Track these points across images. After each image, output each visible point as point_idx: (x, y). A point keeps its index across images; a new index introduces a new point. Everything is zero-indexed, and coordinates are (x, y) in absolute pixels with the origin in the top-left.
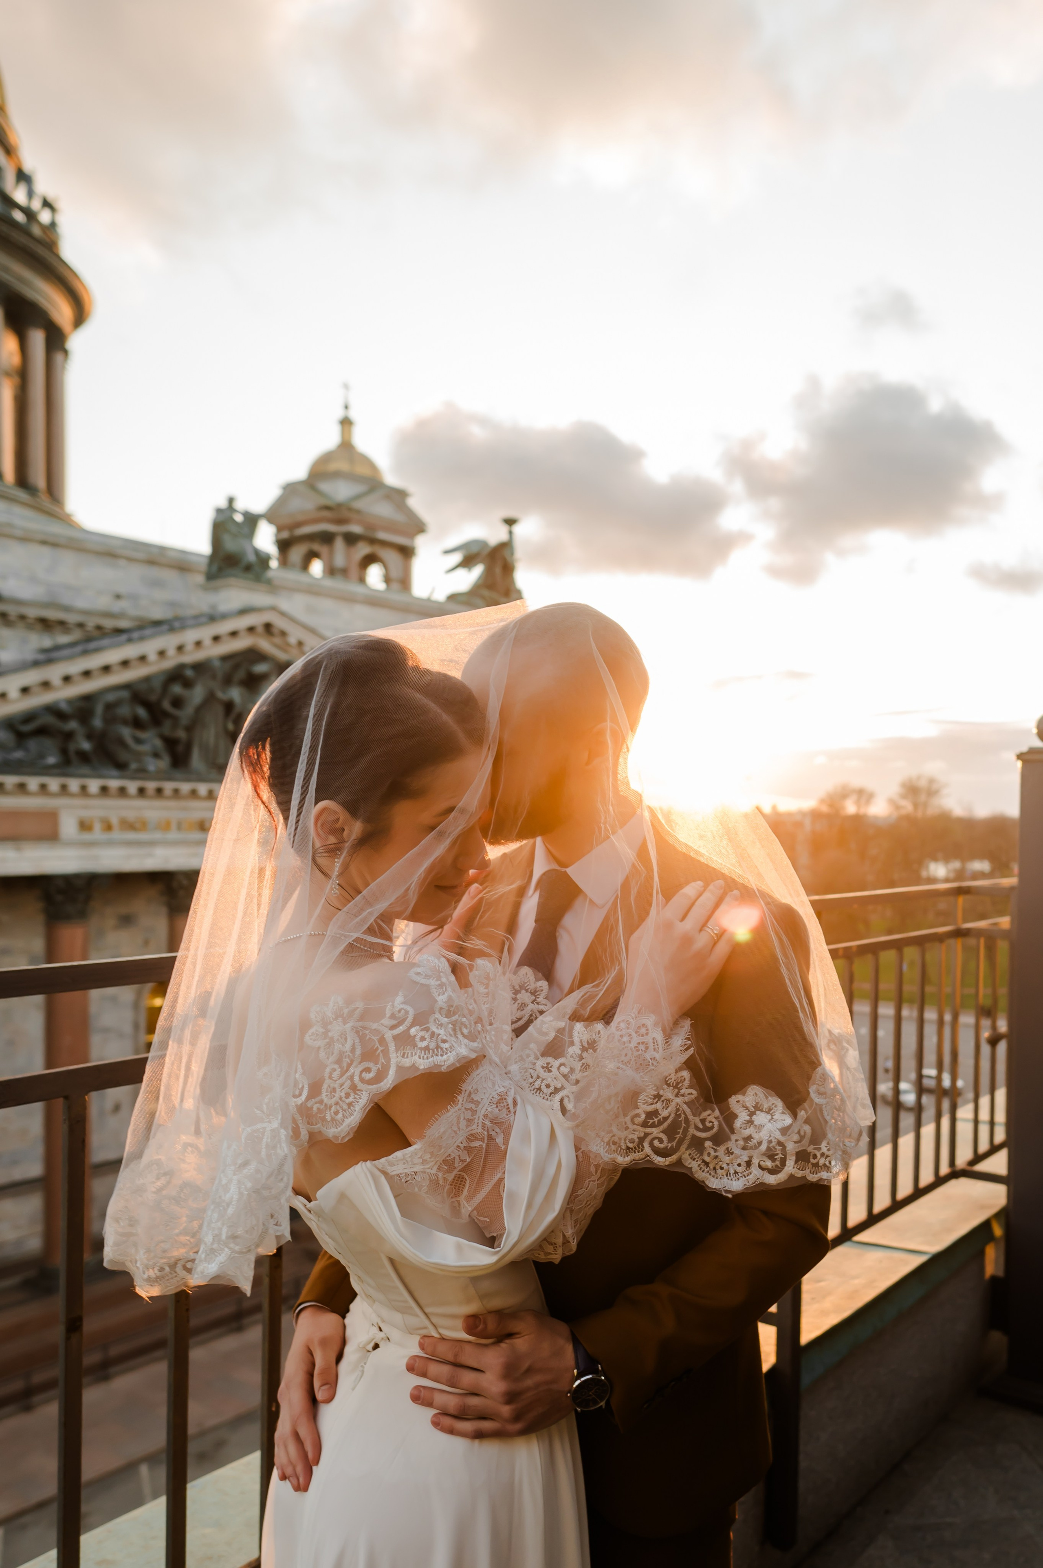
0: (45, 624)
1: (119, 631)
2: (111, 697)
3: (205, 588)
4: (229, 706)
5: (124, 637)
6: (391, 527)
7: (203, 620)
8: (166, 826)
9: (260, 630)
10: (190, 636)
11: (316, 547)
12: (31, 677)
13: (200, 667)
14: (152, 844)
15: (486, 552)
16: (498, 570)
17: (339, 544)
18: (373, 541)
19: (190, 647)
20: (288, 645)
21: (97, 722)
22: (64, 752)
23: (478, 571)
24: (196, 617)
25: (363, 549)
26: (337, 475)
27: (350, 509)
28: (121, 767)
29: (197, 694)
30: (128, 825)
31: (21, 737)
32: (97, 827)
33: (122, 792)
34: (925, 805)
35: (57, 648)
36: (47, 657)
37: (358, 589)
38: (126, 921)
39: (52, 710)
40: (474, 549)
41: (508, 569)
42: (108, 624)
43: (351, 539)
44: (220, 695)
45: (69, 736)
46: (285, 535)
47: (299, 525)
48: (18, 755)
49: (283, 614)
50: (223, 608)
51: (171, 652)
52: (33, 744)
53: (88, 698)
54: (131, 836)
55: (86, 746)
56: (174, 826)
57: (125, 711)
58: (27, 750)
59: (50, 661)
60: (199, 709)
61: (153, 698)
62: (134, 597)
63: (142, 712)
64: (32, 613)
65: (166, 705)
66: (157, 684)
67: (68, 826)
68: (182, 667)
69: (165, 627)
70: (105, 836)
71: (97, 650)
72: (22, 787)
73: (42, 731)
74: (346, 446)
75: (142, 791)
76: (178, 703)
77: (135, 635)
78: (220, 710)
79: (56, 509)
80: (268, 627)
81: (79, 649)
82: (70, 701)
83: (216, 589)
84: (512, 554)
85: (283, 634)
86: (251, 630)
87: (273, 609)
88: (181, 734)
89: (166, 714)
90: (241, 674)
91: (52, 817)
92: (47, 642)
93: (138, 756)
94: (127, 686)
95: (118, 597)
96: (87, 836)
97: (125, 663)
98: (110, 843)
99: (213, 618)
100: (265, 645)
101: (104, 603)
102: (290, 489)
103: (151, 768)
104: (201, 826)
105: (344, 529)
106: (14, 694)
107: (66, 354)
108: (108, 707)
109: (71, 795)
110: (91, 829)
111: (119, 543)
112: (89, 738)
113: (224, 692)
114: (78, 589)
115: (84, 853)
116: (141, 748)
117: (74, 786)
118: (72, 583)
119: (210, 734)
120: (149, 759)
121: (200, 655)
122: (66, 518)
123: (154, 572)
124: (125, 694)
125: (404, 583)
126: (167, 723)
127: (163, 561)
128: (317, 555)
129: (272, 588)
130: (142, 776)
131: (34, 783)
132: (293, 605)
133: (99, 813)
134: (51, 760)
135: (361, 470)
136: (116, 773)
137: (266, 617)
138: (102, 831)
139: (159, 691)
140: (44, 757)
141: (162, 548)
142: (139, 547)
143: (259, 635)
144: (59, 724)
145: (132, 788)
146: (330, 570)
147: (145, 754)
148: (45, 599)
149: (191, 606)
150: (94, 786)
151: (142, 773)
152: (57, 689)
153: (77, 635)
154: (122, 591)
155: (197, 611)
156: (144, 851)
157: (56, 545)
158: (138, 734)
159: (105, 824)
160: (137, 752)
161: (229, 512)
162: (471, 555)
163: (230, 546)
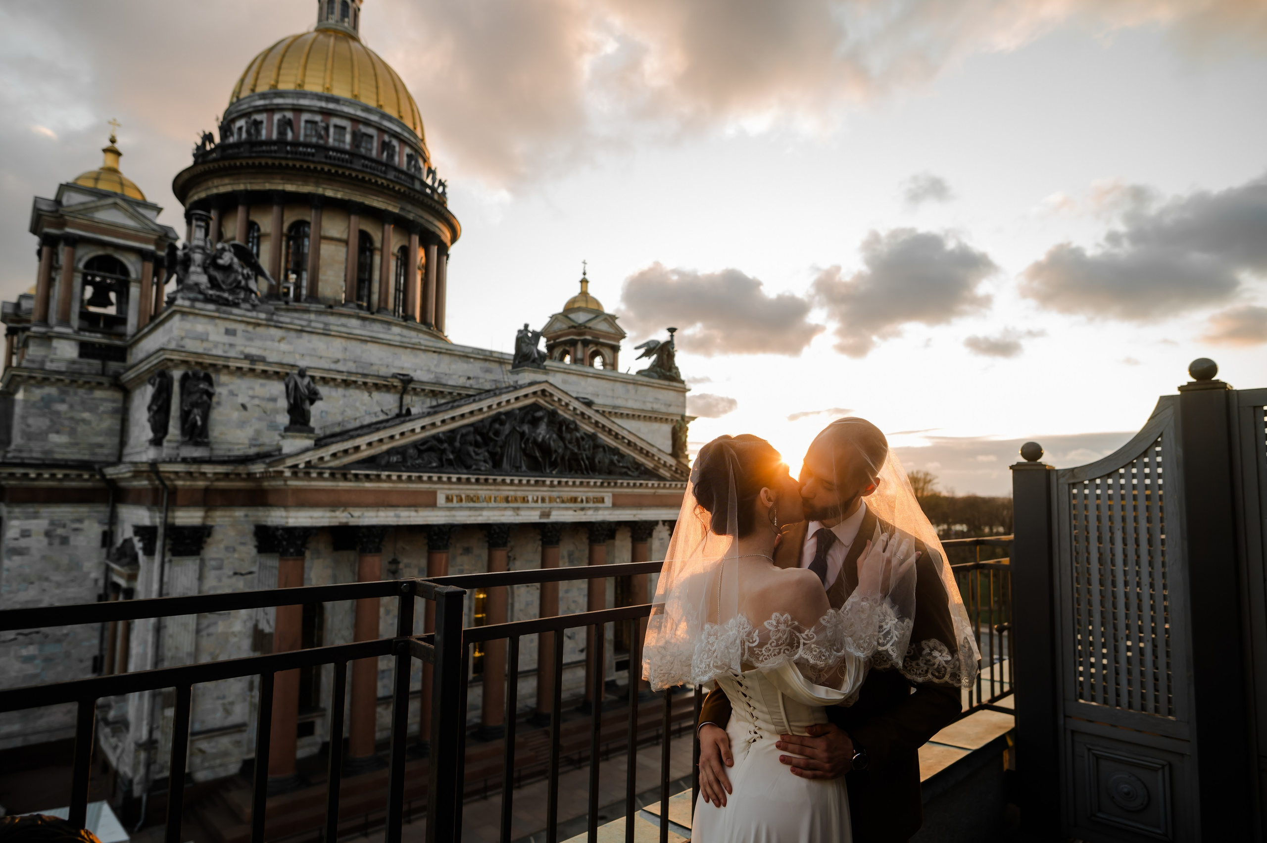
0: (434, 394)
1: (469, 396)
2: (464, 431)
3: (511, 372)
4: (523, 434)
5: (472, 399)
6: (607, 335)
7: (511, 389)
8: (489, 499)
9: (539, 393)
10: (504, 398)
11: (568, 348)
12: (427, 421)
13: (508, 414)
14: (482, 509)
15: (657, 348)
16: (665, 357)
17: (579, 346)
18: (597, 344)
19: (504, 404)
20: (554, 401)
21: (457, 444)
22: (441, 460)
23: (654, 357)
24: (507, 388)
25: (592, 348)
26: (579, 309)
27: (586, 327)
28: (468, 467)
29: (507, 428)
30: (470, 499)
31: (420, 452)
32: (455, 499)
33: (468, 481)
34: (923, 490)
35: (438, 405)
36: (434, 411)
37: (590, 370)
38: (467, 551)
39: (435, 437)
40: (652, 346)
41: (671, 356)
42: (464, 392)
43: (586, 343)
44: (518, 428)
45: (444, 451)
46: (552, 342)
47: (558, 337)
48: (419, 461)
49: (551, 384)
50: (520, 383)
51: (494, 406)
52: (426, 456)
53: (453, 431)
54: (471, 504)
55: (451, 457)
56: (493, 499)
57: (471, 438)
58: (423, 460)
59: (436, 413)
60: (507, 436)
61: (485, 431)
62: (477, 378)
63: (479, 438)
64: (428, 388)
65: (491, 435)
66: (487, 423)
67: (441, 499)
68: (500, 414)
69: (492, 393)
70: (458, 505)
71: (459, 406)
72: (420, 478)
73: (431, 449)
74: (584, 294)
75: (477, 481)
76: (497, 433)
77: (477, 398)
78: (518, 436)
79: (440, 334)
80: (543, 391)
81: (450, 405)
82: (444, 433)
83: (517, 373)
84: (673, 348)
85: (551, 395)
86: (535, 393)
87: (547, 382)
88: (499, 450)
89: (491, 440)
90: (529, 417)
91: (434, 494)
92: (434, 403)
93: (477, 462)
94: (472, 425)
95: (469, 378)
96: (450, 505)
97: (472, 413)
98: (461, 508)
99: (516, 388)
100: (542, 401)
101: (462, 381)
102: (554, 318)
103: (483, 468)
104: (507, 500)
105: (582, 338)
106: (418, 430)
107: (448, 256)
108: (463, 436)
109: (444, 483)
110: (452, 501)
111: (470, 350)
112: (453, 452)
113: (520, 427)
114: (450, 375)
115: (448, 513)
116: (478, 457)
117: (445, 477)
118: (448, 372)
119: (513, 450)
120: (482, 463)
121: (509, 408)
122: (444, 339)
123: (487, 365)
124: (471, 429)
125: (614, 365)
126: (491, 444)
127: (491, 358)
128: (568, 353)
129: (546, 371)
130: (478, 472)
131: (425, 476)
132: (556, 379)
133: (457, 492)
134: (434, 464)
135: (592, 306)
136: (465, 471)
137: (543, 387)
138: (457, 502)
139: (488, 427)
140: (431, 463)
141: (491, 352)
142: (480, 352)
143: (538, 397)
144: (438, 445)
145: (473, 479)
146: (575, 361)
147: (480, 460)
148: (434, 381)
149: (505, 382)
150: (454, 478)
151: (478, 471)
152: (439, 427)
153: (448, 398)
154: (471, 375)
155: (507, 385)
156: (478, 513)
157: (440, 353)
158: (476, 450)
159: (459, 498)
160: (476, 460)
161: (525, 332)
162: (650, 349)
163: (525, 349)
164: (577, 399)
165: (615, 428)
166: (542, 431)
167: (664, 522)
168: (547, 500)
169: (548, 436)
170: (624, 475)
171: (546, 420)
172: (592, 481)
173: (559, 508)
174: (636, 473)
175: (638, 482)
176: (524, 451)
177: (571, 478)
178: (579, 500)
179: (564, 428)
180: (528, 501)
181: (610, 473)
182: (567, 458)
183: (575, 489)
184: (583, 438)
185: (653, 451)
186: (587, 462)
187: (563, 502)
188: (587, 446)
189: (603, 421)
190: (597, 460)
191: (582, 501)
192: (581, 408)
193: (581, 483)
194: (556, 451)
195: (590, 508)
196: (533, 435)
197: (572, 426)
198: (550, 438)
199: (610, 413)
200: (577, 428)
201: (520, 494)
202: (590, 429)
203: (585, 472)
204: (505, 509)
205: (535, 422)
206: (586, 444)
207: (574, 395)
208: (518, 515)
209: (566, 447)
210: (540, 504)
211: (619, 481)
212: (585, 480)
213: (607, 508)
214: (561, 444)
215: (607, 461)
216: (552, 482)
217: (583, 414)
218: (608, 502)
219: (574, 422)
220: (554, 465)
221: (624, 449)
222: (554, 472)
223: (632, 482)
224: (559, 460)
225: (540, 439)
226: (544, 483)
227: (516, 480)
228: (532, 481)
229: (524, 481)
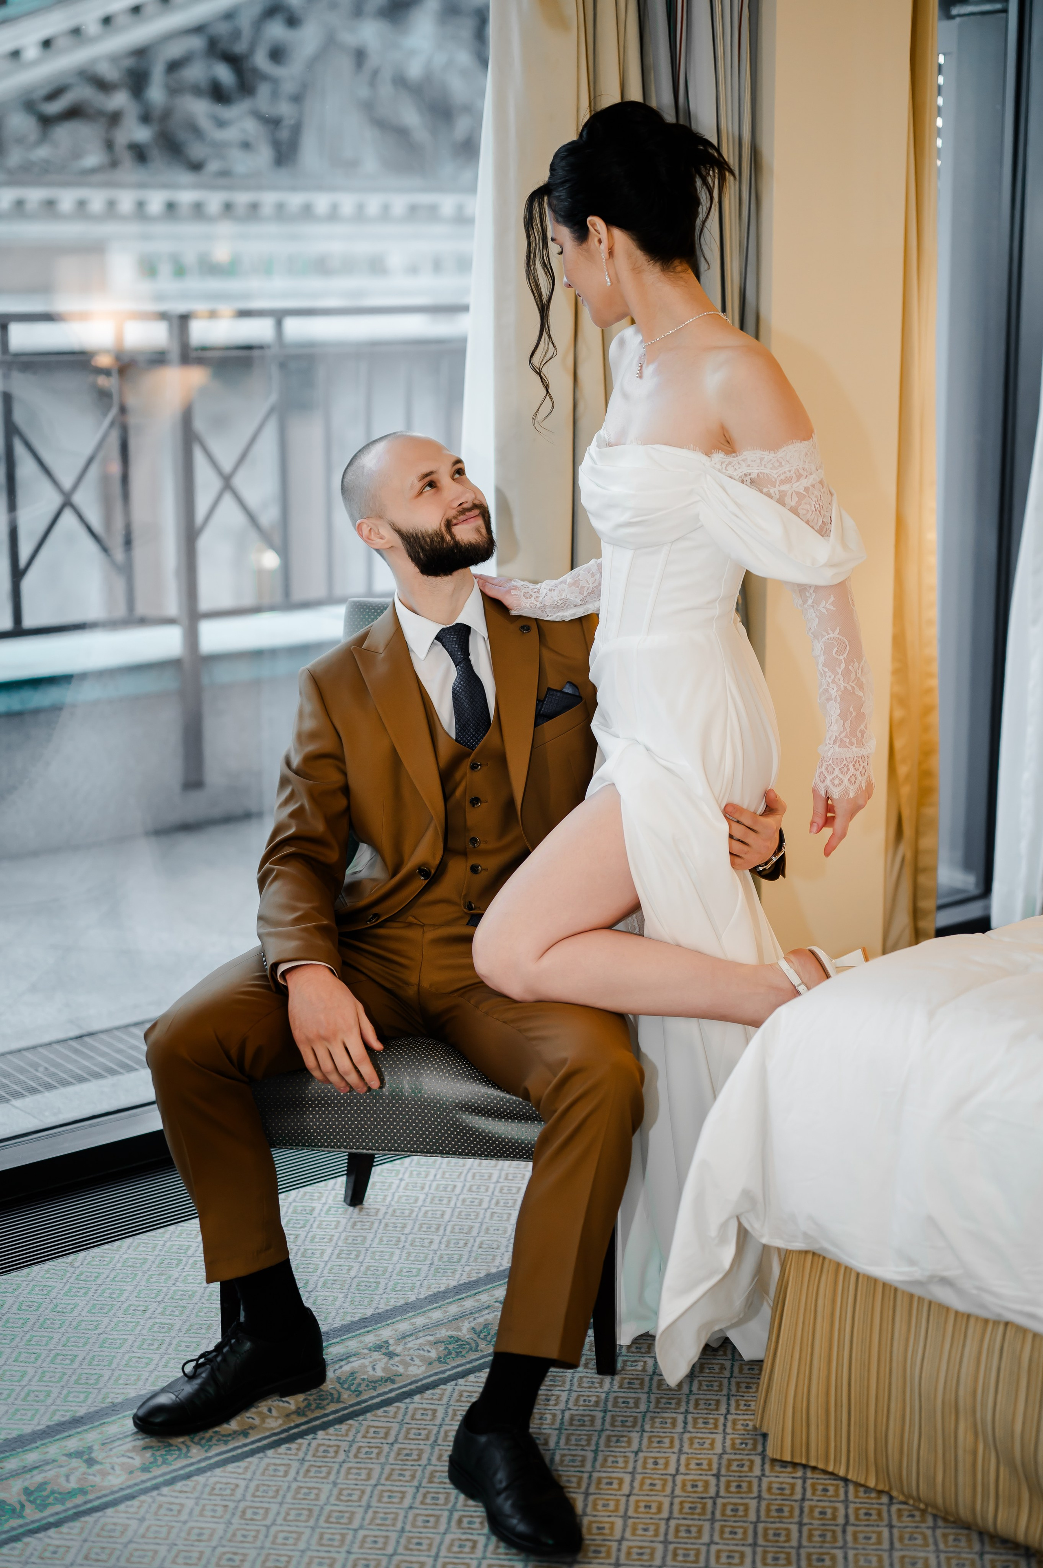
2: (175, 50)
4: (362, 57)
14: (248, 297)
21: (156, 94)
22: (109, 145)
28: (195, 167)
29: (310, 38)
30: (211, 267)
31: (46, 122)
33: (198, 209)
39: (88, 75)
44: (347, 38)
45: (115, 118)
48: (42, 152)
52: (63, 133)
53: (141, 53)
55: (142, 134)
57: (196, 73)
58: (55, 145)
61: (240, 47)
63: (224, 73)
65: (261, 60)
66: (245, 22)
67: (121, 269)
70: (173, 287)
76: (277, 54)
78: (345, 63)
82: (114, 59)
88: (285, 109)
89: (260, 75)
93: (220, 147)
94: (198, 29)
96: (148, 287)
98: (183, 297)
103: (242, 169)
106: (31, 52)
108: (171, 66)
109: (123, 218)
110: (154, 272)
112: (146, 118)
113: (350, 31)
116: (224, 136)
117: (126, 201)
119: (333, 106)
120: (238, 154)
124: (197, 43)
126: (264, 90)
130: (227, 182)
131: (67, 199)
133: (170, 247)
134: (92, 161)
136: (186, 179)
138: (170, 277)
139: (249, 31)
140: (80, 155)
144: (99, 99)
145: (214, 201)
147: (229, 144)
150: (156, 201)
151: (228, 177)
152: (93, 40)
158: (218, 111)
160: (219, 143)
166: (422, 44)
168: (449, 264)
169: (439, 61)
176: (368, 107)
196: (396, 56)
198: (446, 66)
201: (363, 248)
205: (399, 14)
226: (432, 213)
227: (347, 203)
228: (399, 203)
229: (374, 204)
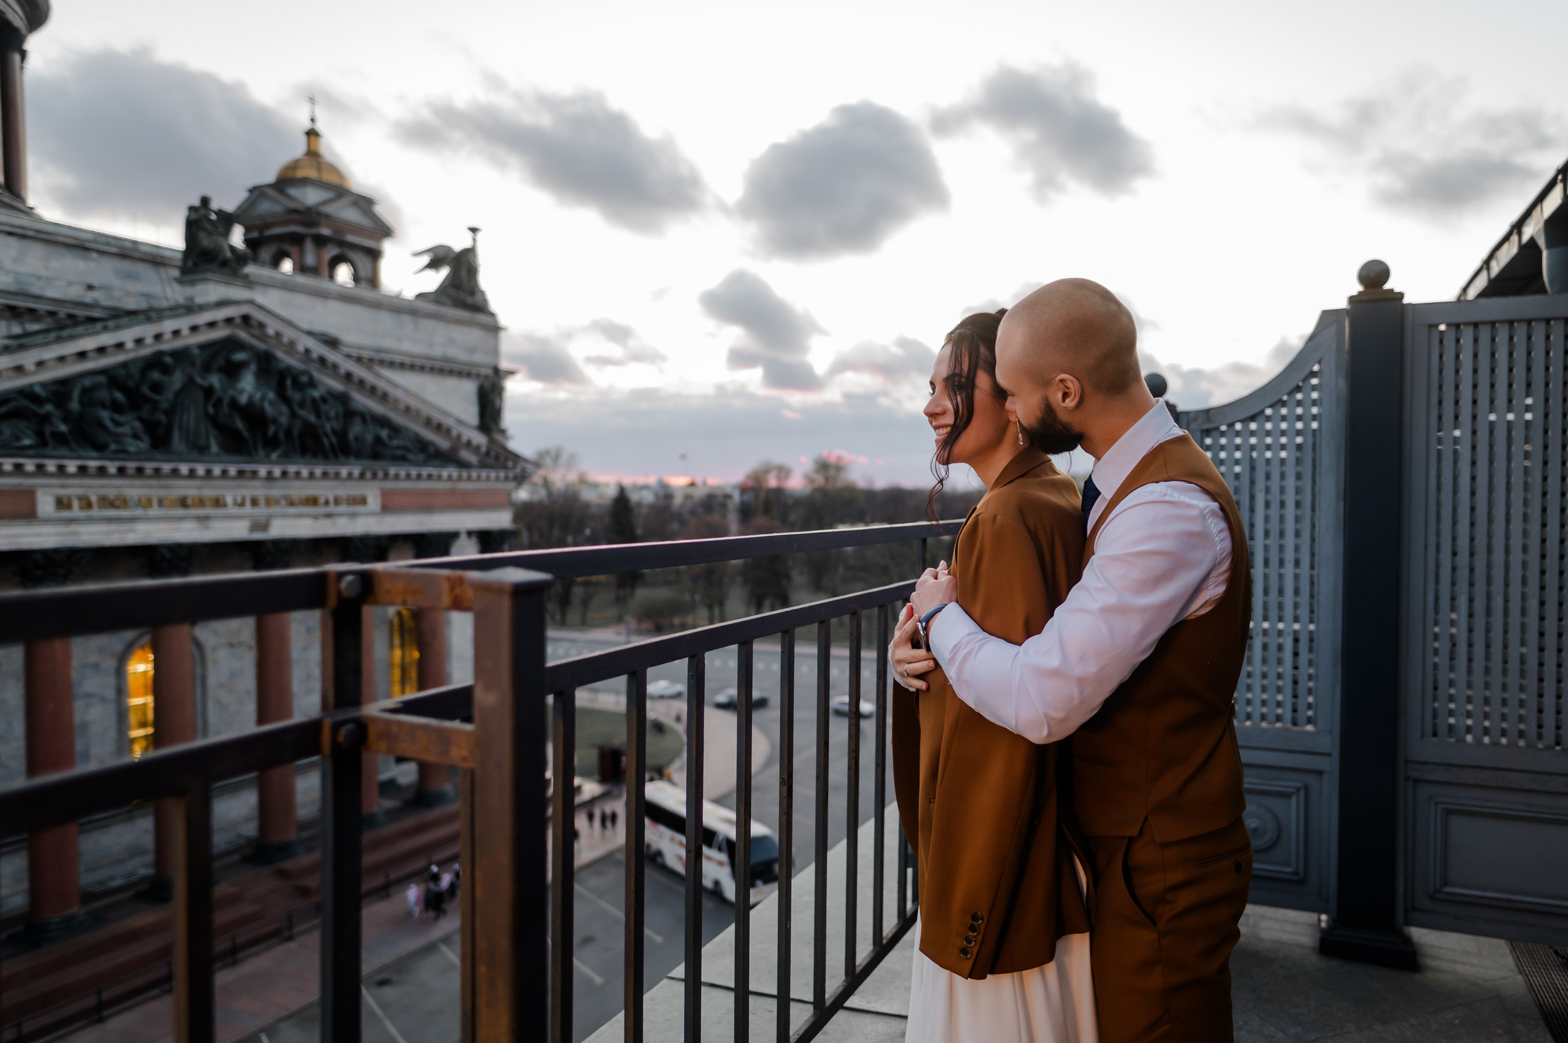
0: (15, 313)
1: (92, 320)
2: (87, 382)
3: (180, 281)
4: (209, 391)
5: (99, 326)
6: (358, 231)
7: (182, 311)
8: (147, 503)
9: (238, 321)
10: (168, 326)
11: (287, 247)
13: (181, 355)
14: (133, 520)
15: (451, 256)
16: (463, 272)
17: (309, 247)
18: (342, 244)
19: (168, 336)
20: (267, 336)
21: (74, 406)
22: (40, 434)
23: (445, 272)
24: (173, 308)
25: (331, 252)
26: (305, 182)
27: (319, 214)
28: (100, 448)
29: (177, 380)
30: (108, 503)
32: (76, 504)
33: (102, 471)
35: (26, 335)
36: (18, 343)
37: (329, 286)
39: (26, 393)
40: (441, 253)
41: (472, 272)
42: (80, 313)
43: (320, 241)
44: (199, 380)
45: (46, 418)
46: (255, 235)
47: (269, 226)
49: (261, 308)
50: (199, 300)
51: (149, 340)
52: (6, 427)
53: (64, 383)
54: (111, 513)
55: (63, 428)
56: (155, 503)
57: (103, 394)
59: (22, 348)
60: (178, 394)
61: (131, 383)
62: (107, 288)
63: (119, 396)
65: (145, 390)
66: (135, 371)
67: (45, 504)
68: (160, 354)
69: (141, 317)
70: (83, 514)
71: (72, 338)
74: (313, 156)
75: (121, 471)
76: (157, 388)
77: (111, 324)
78: (200, 395)
79: (17, 203)
80: (246, 319)
82: (43, 385)
83: (192, 283)
84: (476, 259)
85: (262, 325)
86: (229, 321)
87: (251, 302)
88: (162, 417)
89: (145, 399)
90: (221, 361)
91: (29, 495)
92: (17, 329)
93: (117, 438)
94: (103, 372)
95: (90, 287)
96: (65, 514)
97: (101, 350)
98: (90, 520)
99: (190, 308)
100: (243, 335)
101: (74, 293)
102: (257, 193)
103: (132, 449)
104: (183, 503)
105: (314, 231)
107: (23, 54)
108: (85, 391)
109: (49, 475)
110: (69, 506)
111: (90, 237)
112: (65, 420)
113: (203, 378)
114: (49, 279)
115: (62, 529)
116: (120, 430)
117: (51, 466)
118: (42, 272)
119: (191, 416)
120: (129, 440)
121: (179, 344)
122: (29, 212)
123: (126, 265)
124: (102, 379)
125: (373, 281)
126: (147, 407)
127: (136, 255)
128: (287, 255)
129: (249, 283)
130: (122, 456)
131: (8, 464)
132: (270, 299)
133: (80, 492)
134: (27, 442)
135: (328, 177)
136: (94, 454)
137: (244, 310)
138: (81, 508)
139: (137, 376)
140: (18, 439)
141: (135, 243)
142: (111, 241)
143: (237, 326)
144: (33, 407)
145: (112, 467)
146: (301, 268)
147: (124, 435)
148: (13, 288)
149: (167, 299)
150: (72, 466)
151: (122, 453)
152: (30, 373)
153: (47, 323)
154: (95, 282)
155: (172, 303)
156: (124, 527)
157: (23, 237)
158: (116, 417)
159: (84, 502)
160: (118, 435)
161: (203, 212)
162: (438, 258)
163: (205, 241)
164: (310, 333)
165: (382, 385)
166: (247, 385)
167: (470, 533)
168: (262, 501)
169: (258, 396)
170: (402, 459)
171: (253, 367)
172: (344, 472)
173: (285, 516)
174: (421, 457)
175: (425, 471)
176: (214, 420)
177: (306, 464)
178: (322, 501)
179: (289, 382)
180: (225, 505)
181: (375, 456)
182: (296, 432)
183: (313, 483)
184: (324, 400)
185: (448, 422)
186: (334, 440)
187: (292, 504)
188: (332, 413)
189: (359, 371)
190: (351, 436)
191: (327, 503)
192: (318, 349)
193: (325, 475)
194: (275, 421)
195: (340, 515)
196: (231, 392)
197: (304, 379)
198: (262, 399)
199: (371, 360)
200: (312, 383)
201: (209, 492)
202: (337, 386)
203: (331, 455)
204: (181, 519)
205: (232, 371)
206: (332, 410)
207: (306, 326)
208: (207, 528)
209: (293, 415)
210: (248, 509)
211: (392, 471)
212: (331, 470)
213: (371, 514)
214: (284, 409)
215: (369, 438)
216: (270, 473)
217: (322, 360)
218: (374, 501)
219: (307, 373)
220: (271, 444)
221: (398, 419)
222: (274, 456)
223: (414, 472)
224: (281, 435)
225: (243, 399)
226: (254, 474)
227: (201, 470)
228: (233, 470)
229: (217, 470)
